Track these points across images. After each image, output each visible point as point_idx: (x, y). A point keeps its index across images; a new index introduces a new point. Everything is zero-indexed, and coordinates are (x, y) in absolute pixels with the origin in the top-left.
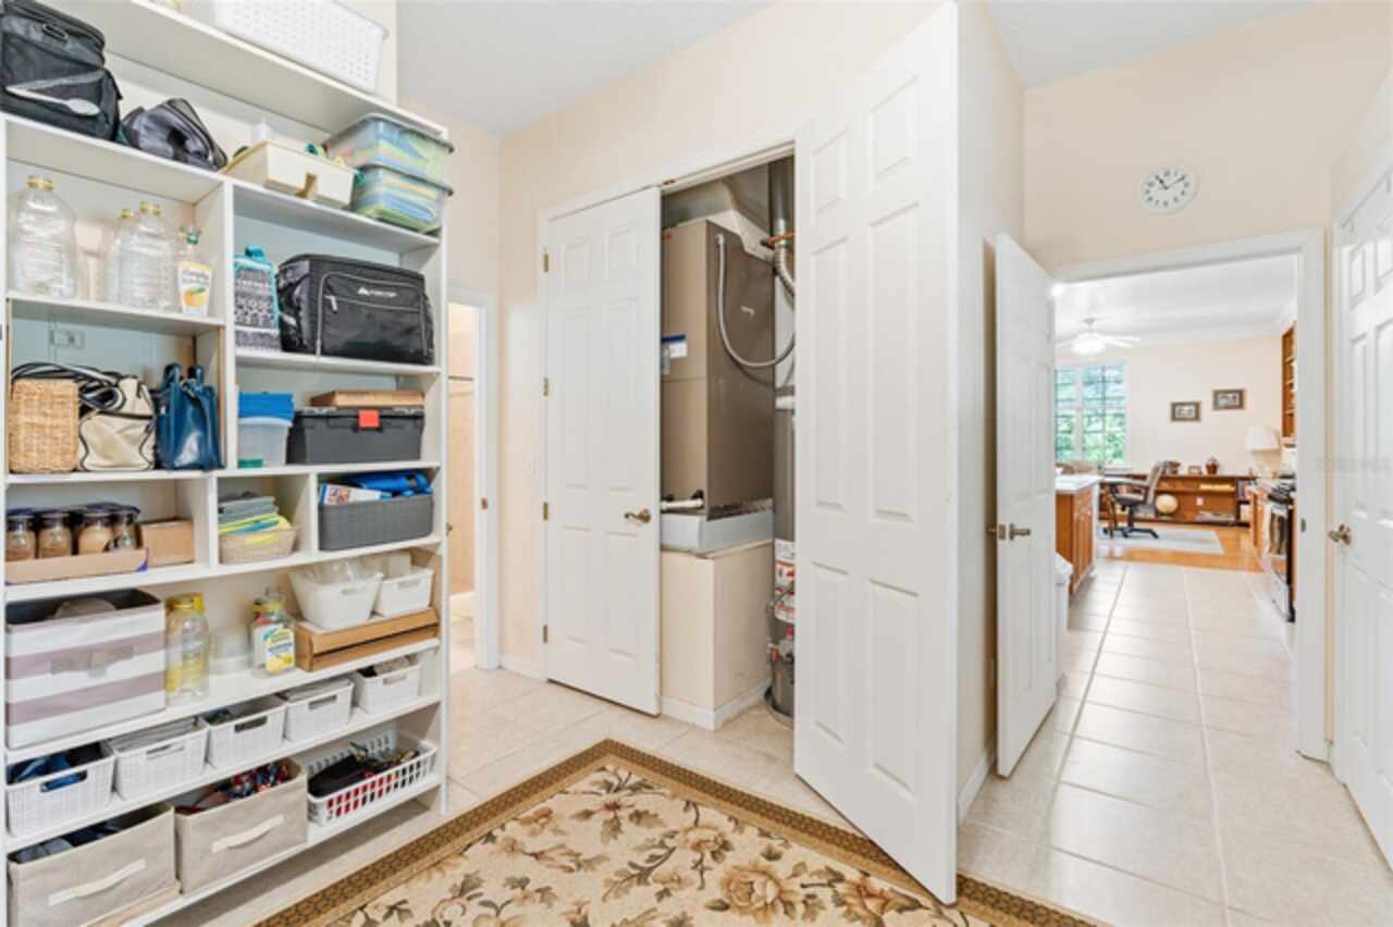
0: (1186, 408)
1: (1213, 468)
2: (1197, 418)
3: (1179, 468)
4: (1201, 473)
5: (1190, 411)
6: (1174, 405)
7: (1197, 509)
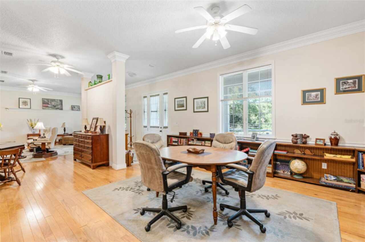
0: (314, 94)
1: (335, 141)
2: (322, 101)
3: (308, 139)
4: (325, 144)
5: (317, 95)
6: (304, 92)
7: (323, 172)
